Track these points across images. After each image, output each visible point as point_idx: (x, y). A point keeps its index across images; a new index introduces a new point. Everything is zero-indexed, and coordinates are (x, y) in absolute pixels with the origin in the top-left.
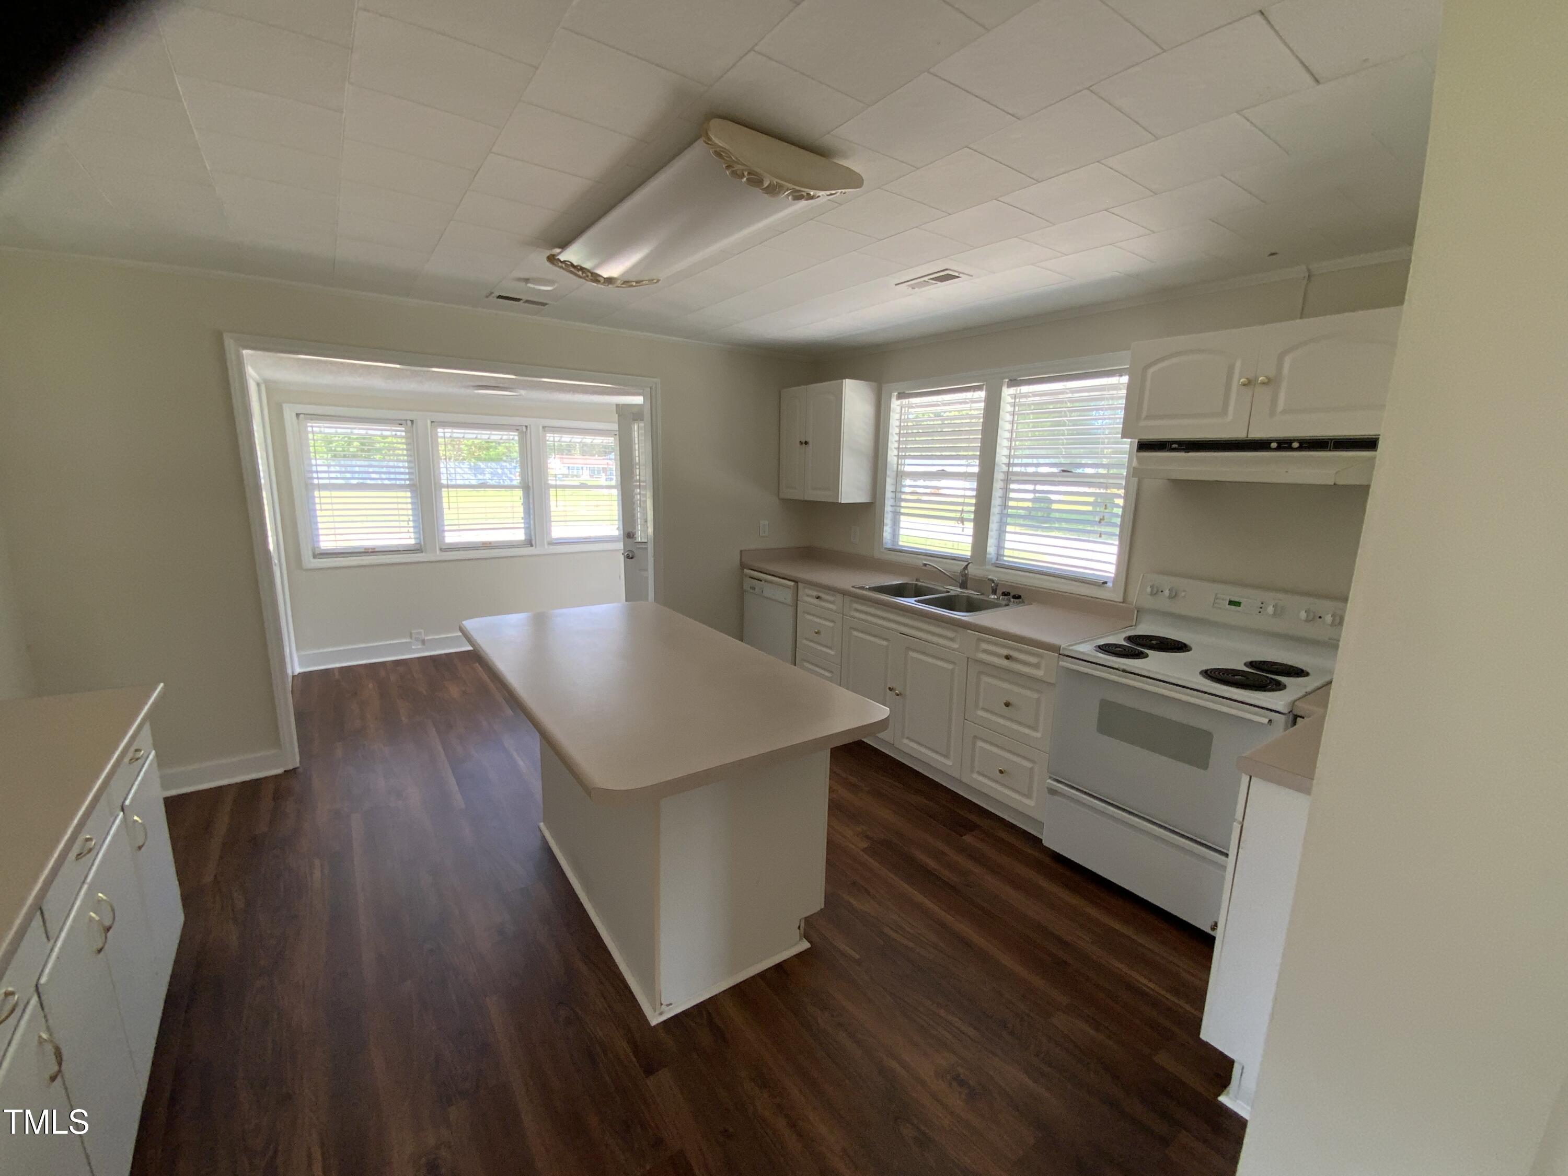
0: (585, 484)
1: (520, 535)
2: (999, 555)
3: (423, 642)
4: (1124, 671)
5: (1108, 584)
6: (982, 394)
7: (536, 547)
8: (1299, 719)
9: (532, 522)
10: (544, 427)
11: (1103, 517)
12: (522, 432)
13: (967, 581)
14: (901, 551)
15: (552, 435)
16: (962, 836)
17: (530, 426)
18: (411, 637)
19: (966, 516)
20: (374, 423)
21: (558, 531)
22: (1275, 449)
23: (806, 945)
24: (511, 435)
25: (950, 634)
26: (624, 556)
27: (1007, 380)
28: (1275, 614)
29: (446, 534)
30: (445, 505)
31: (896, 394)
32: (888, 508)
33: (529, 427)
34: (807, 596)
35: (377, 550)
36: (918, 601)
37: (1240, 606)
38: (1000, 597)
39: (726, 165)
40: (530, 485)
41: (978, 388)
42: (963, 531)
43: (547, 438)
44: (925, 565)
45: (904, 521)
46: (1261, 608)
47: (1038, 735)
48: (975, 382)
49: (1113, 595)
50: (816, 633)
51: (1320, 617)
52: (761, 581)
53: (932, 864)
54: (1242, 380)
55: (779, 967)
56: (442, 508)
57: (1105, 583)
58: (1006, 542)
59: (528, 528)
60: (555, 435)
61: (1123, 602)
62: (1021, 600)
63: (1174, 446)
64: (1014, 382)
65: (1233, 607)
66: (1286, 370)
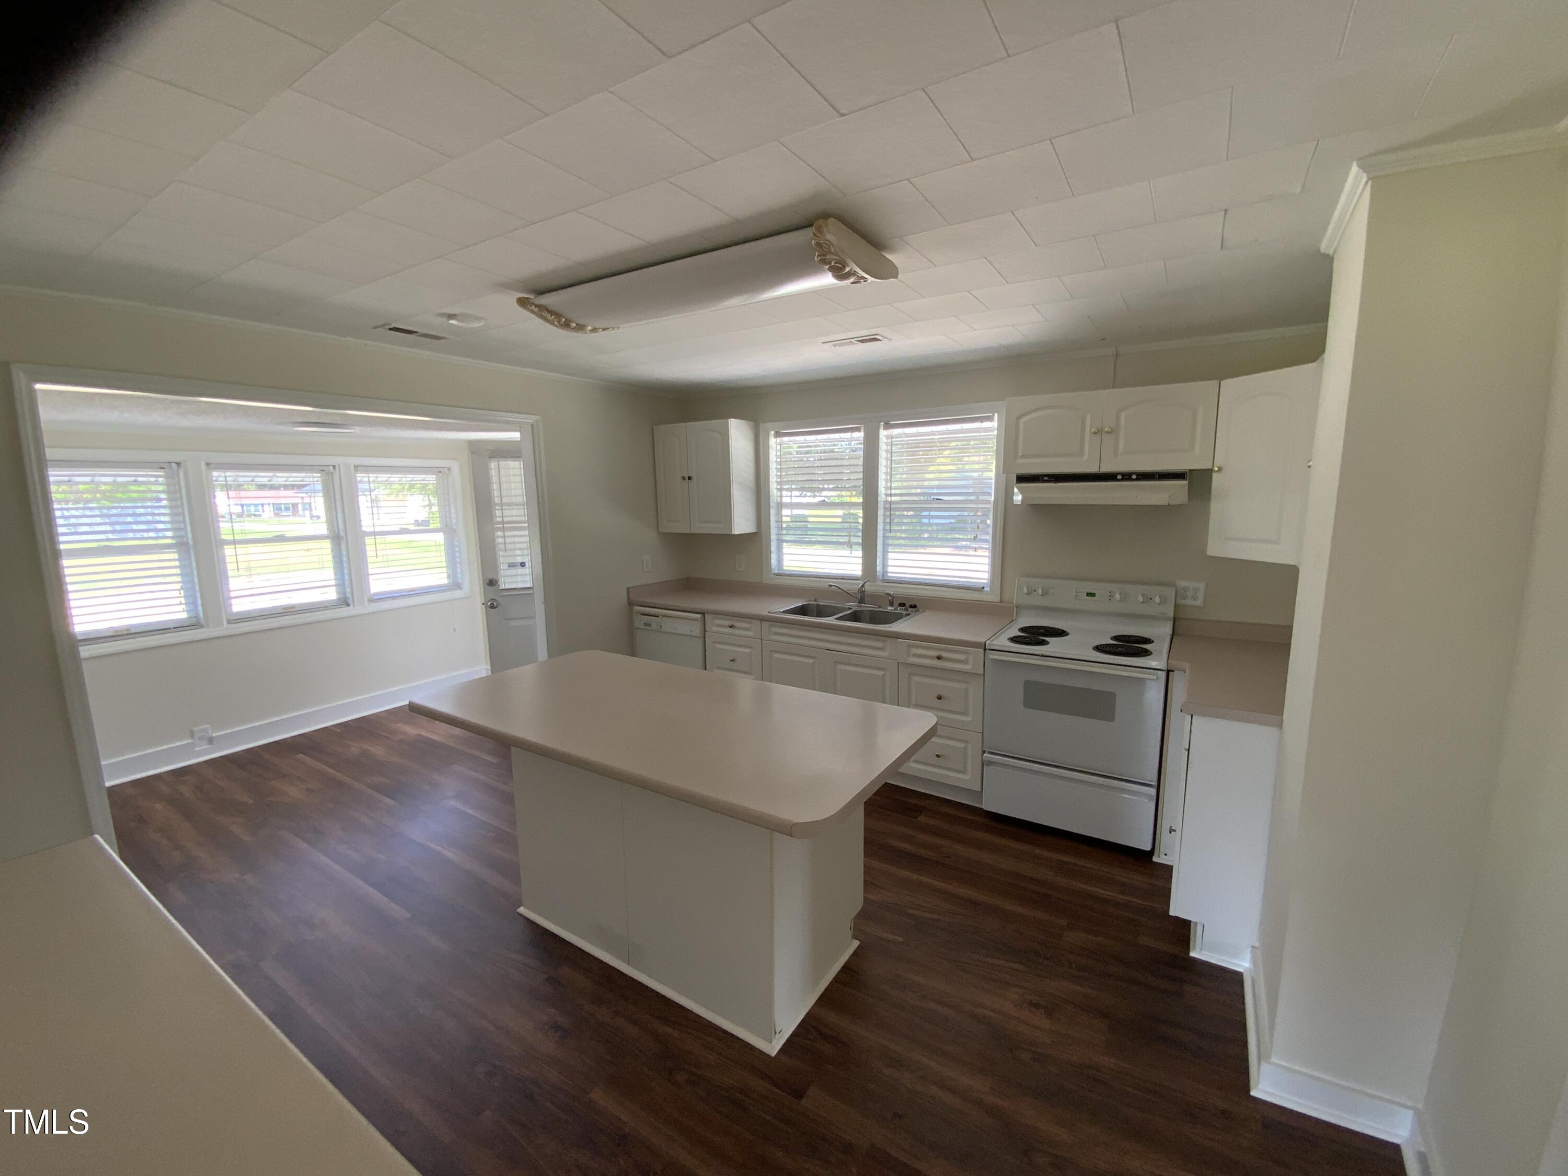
0: (407, 529)
1: (331, 594)
2: (885, 572)
3: (211, 741)
4: (1043, 656)
5: (985, 589)
6: (860, 435)
7: (354, 606)
8: (1170, 672)
9: (347, 577)
10: (356, 467)
11: (977, 535)
12: (328, 473)
13: (864, 597)
14: (786, 575)
15: (367, 475)
16: (917, 818)
17: (339, 466)
18: (192, 737)
19: (854, 540)
20: (111, 467)
21: (377, 585)
22: (1135, 479)
23: (856, 943)
24: (316, 477)
25: (878, 644)
26: (486, 607)
27: (883, 423)
28: (1122, 600)
29: (233, 601)
30: (231, 567)
31: (773, 432)
32: (773, 537)
33: (337, 467)
34: (716, 626)
35: (133, 631)
36: (839, 619)
37: (1095, 596)
38: (897, 608)
39: (819, 254)
40: (342, 534)
41: (858, 430)
42: (851, 553)
43: (359, 479)
44: (831, 586)
45: (786, 548)
46: (1110, 596)
47: (969, 719)
48: (852, 424)
49: (995, 598)
50: (732, 661)
51: (1151, 599)
52: (658, 617)
53: (907, 846)
54: (1093, 430)
55: (846, 968)
56: (225, 571)
57: (983, 588)
58: (889, 560)
59: (340, 585)
60: (370, 475)
61: (1001, 602)
62: (917, 609)
63: (1045, 478)
64: (888, 426)
65: (1090, 598)
66: (1123, 422)
